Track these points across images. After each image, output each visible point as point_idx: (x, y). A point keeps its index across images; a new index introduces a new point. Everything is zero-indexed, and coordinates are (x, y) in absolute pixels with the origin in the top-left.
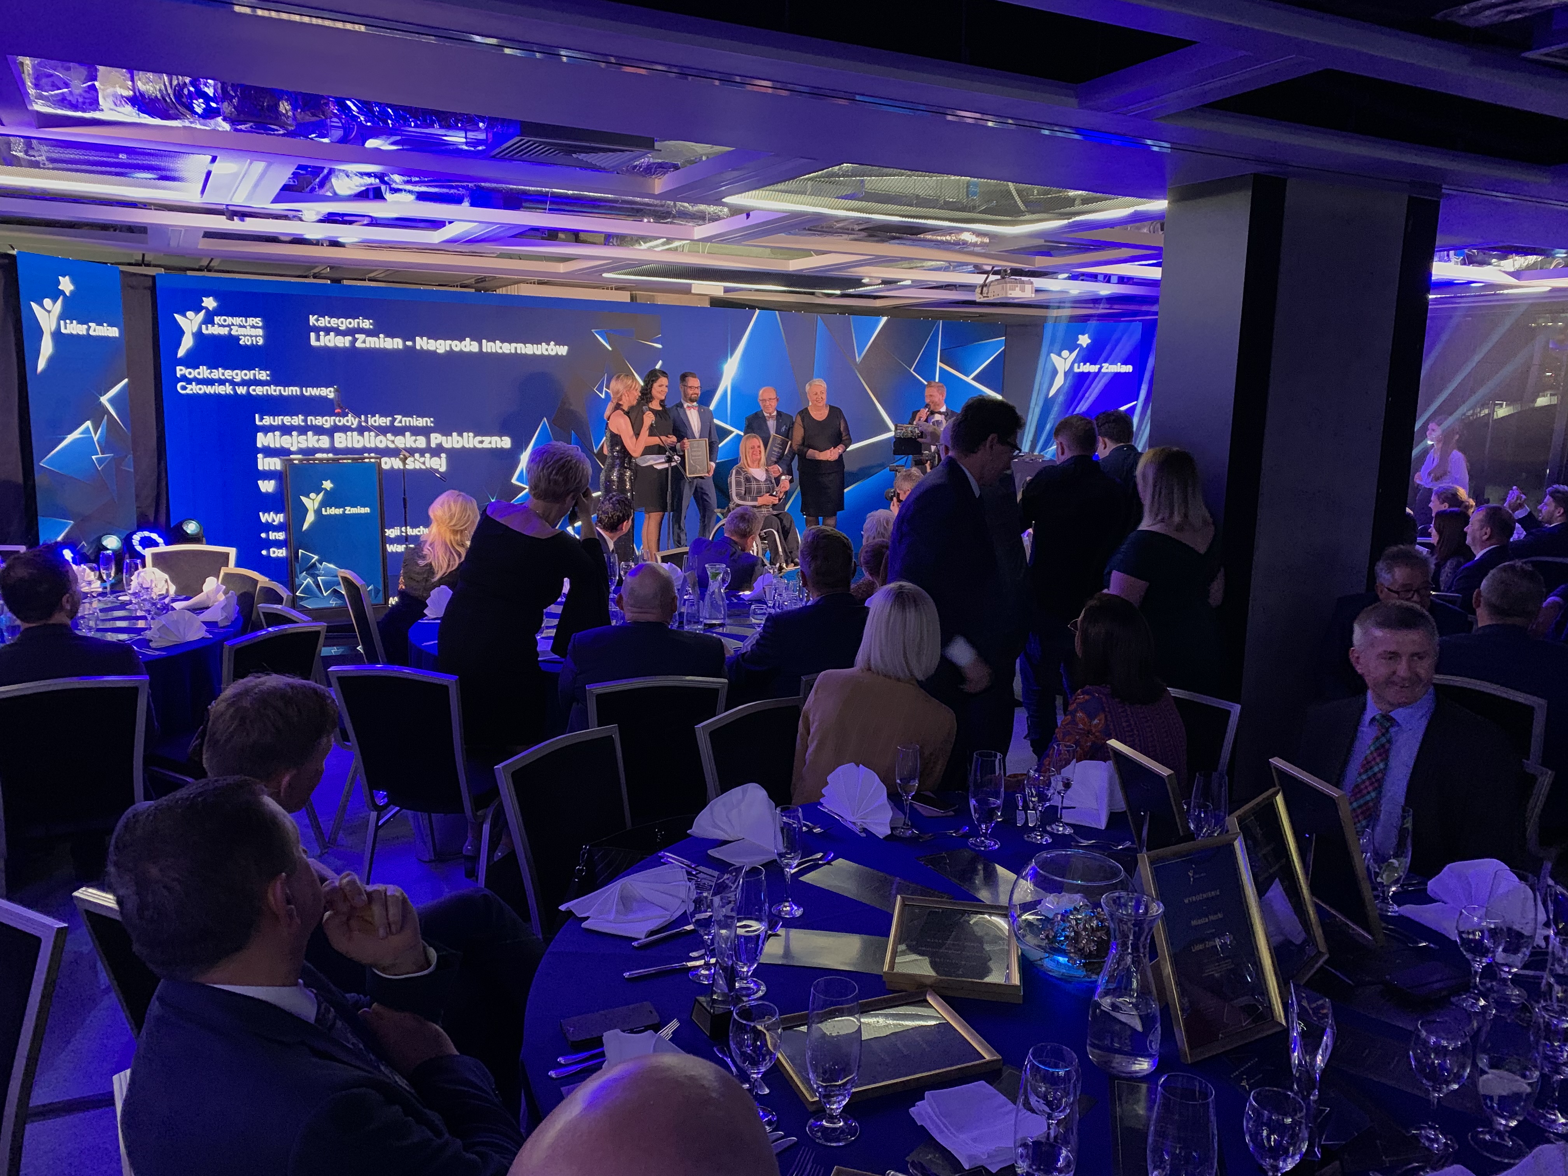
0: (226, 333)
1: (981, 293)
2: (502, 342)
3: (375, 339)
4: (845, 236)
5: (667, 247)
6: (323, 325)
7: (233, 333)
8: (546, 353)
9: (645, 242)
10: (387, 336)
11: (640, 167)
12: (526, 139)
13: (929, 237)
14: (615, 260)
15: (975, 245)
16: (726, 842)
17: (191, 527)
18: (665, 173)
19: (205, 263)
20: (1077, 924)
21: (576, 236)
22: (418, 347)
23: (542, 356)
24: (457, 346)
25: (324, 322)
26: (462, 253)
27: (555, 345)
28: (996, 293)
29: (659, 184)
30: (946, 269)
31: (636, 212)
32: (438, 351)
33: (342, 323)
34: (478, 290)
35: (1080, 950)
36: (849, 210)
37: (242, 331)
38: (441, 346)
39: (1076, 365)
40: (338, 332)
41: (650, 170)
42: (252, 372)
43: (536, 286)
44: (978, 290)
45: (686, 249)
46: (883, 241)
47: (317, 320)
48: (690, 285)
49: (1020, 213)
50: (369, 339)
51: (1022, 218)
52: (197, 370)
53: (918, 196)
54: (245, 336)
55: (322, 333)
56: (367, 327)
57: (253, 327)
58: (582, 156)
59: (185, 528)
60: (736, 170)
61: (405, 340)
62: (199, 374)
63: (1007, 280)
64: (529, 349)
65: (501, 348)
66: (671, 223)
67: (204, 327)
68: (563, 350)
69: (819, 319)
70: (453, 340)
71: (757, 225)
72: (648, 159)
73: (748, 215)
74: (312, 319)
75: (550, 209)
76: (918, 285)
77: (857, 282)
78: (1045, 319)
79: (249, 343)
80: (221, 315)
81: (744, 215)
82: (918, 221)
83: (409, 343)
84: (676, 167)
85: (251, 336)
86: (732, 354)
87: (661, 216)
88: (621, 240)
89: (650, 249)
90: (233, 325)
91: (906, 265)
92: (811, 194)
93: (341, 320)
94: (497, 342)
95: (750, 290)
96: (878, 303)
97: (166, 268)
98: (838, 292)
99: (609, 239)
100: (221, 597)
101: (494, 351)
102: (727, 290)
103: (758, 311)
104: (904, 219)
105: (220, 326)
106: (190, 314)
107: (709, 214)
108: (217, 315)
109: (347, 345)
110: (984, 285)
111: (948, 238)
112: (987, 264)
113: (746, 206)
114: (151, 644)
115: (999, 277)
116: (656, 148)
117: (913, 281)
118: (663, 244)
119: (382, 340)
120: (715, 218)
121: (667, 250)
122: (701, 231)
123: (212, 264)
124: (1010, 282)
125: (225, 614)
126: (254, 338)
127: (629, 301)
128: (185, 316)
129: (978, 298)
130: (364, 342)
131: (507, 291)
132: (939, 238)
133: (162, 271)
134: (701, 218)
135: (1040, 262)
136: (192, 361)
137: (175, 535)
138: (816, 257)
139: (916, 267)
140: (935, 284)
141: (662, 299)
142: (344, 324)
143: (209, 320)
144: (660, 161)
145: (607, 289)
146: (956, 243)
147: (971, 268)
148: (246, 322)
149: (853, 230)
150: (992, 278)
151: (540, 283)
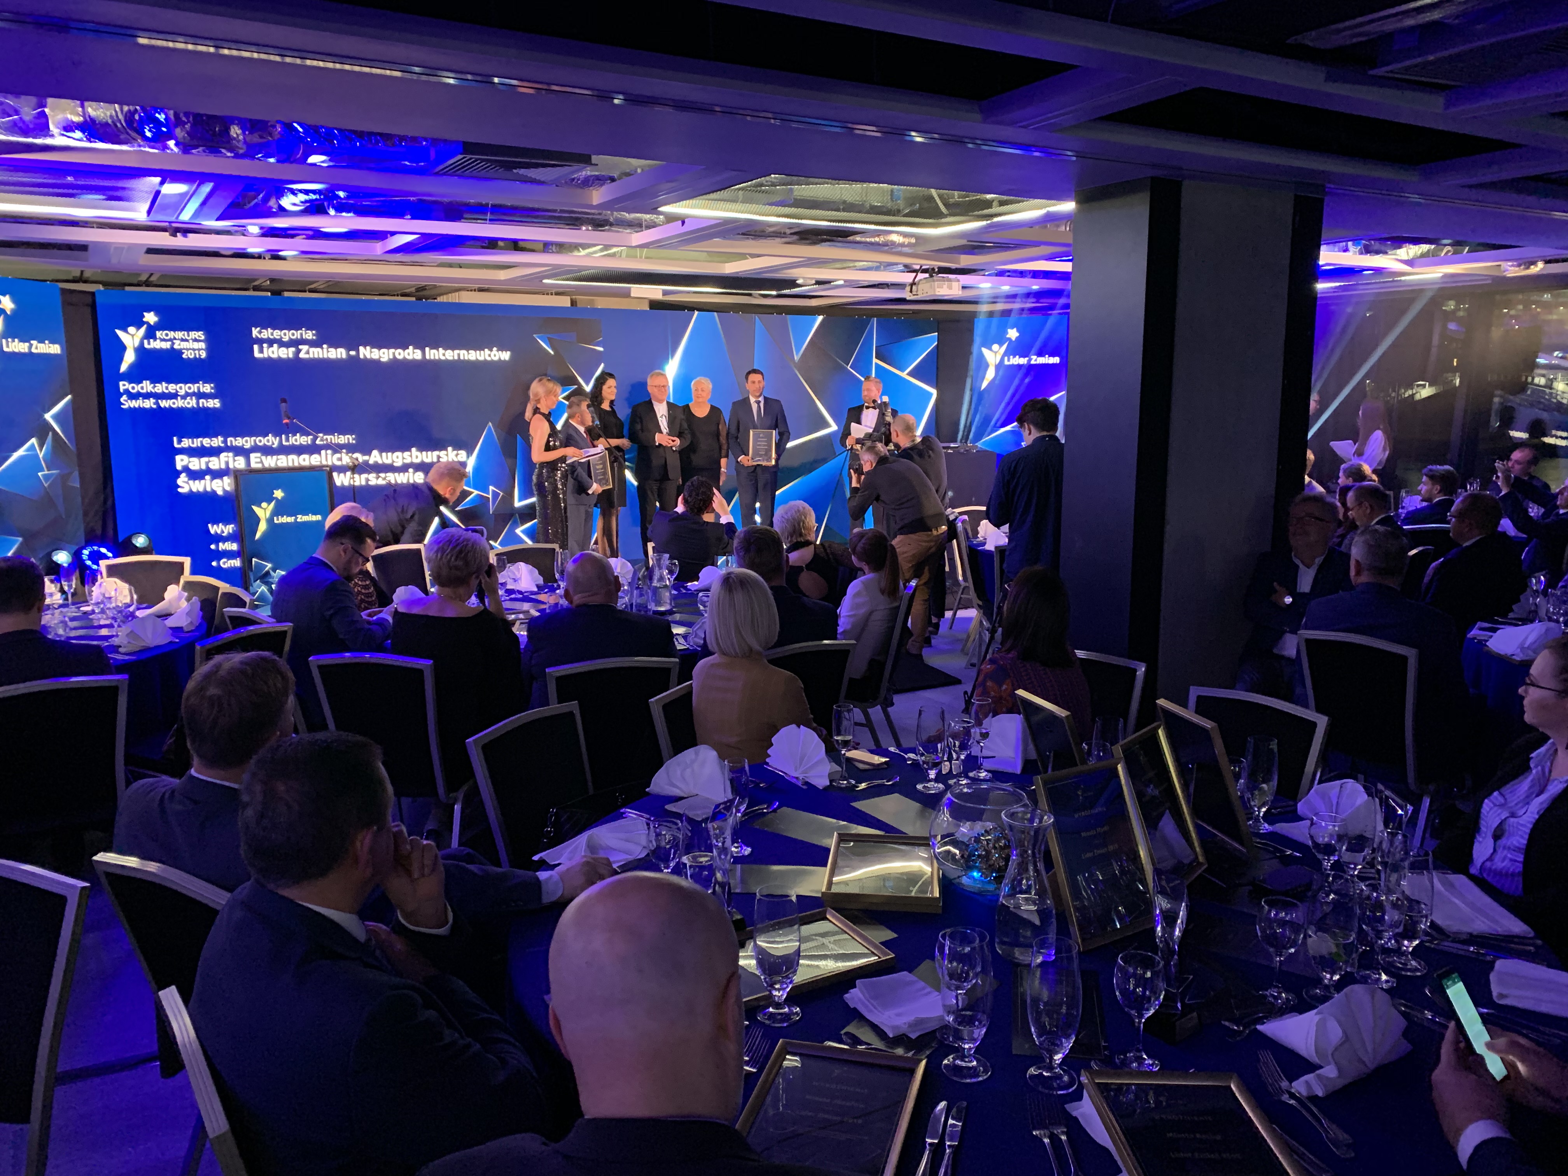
0: (169, 347)
1: (911, 291)
2: (445, 349)
3: (319, 349)
4: (778, 240)
5: (606, 253)
6: (266, 337)
7: (176, 347)
8: (489, 359)
9: (584, 249)
10: (330, 346)
11: (578, 180)
12: (469, 157)
13: (858, 238)
14: (555, 266)
15: (902, 245)
16: (682, 798)
17: (140, 541)
18: (602, 185)
19: (144, 278)
20: (988, 844)
21: (515, 245)
22: (362, 356)
23: (485, 362)
24: (401, 354)
25: (267, 334)
26: (402, 263)
27: (498, 351)
28: (925, 291)
29: (597, 196)
30: (877, 269)
31: (574, 221)
32: (382, 360)
33: (285, 334)
34: (419, 299)
35: (990, 866)
36: (779, 216)
37: (184, 345)
38: (384, 355)
39: (1006, 358)
40: (281, 344)
41: (587, 183)
42: (196, 385)
43: (477, 293)
44: (908, 288)
45: (624, 255)
46: (814, 243)
47: (260, 332)
48: (630, 288)
49: (941, 215)
50: (312, 350)
51: (943, 220)
52: (140, 385)
53: (844, 202)
54: (187, 350)
55: (265, 345)
56: (310, 338)
57: (195, 340)
58: (522, 171)
59: (134, 542)
60: (671, 181)
61: (349, 349)
62: (142, 388)
63: (935, 278)
64: (472, 355)
65: (444, 355)
66: (609, 230)
67: (146, 342)
68: (506, 356)
69: (758, 320)
70: (396, 348)
71: (692, 232)
72: (588, 172)
73: (683, 223)
74: (255, 332)
75: (490, 220)
76: (849, 284)
77: (793, 283)
78: (973, 315)
79: (192, 357)
80: (164, 330)
81: (680, 222)
82: (845, 225)
83: (353, 353)
84: (613, 179)
85: (194, 350)
86: (673, 356)
87: (599, 224)
88: (561, 247)
89: (588, 255)
90: (175, 339)
91: (838, 265)
92: (743, 202)
93: (284, 331)
94: (440, 349)
95: (688, 292)
96: (814, 303)
97: (105, 284)
98: (774, 293)
99: (547, 247)
100: (184, 604)
101: (437, 358)
102: (665, 293)
103: (696, 313)
104: (832, 224)
105: (164, 340)
106: (131, 329)
107: (646, 221)
108: (159, 330)
109: (291, 356)
110: (913, 284)
111: (877, 239)
112: (916, 263)
113: (681, 214)
114: (120, 650)
115: (927, 275)
116: (593, 162)
117: (845, 281)
118: (601, 250)
119: (325, 350)
120: (651, 226)
121: (604, 256)
122: (638, 238)
123: (152, 279)
124: (937, 281)
125: (189, 620)
126: (197, 352)
127: (569, 305)
128: (126, 331)
129: (909, 296)
130: (308, 353)
131: (448, 299)
132: (868, 240)
133: (101, 288)
134: (638, 226)
135: (965, 261)
136: (134, 375)
137: (125, 548)
138: (751, 260)
139: (849, 267)
140: (866, 284)
141: (602, 303)
142: (287, 335)
143: (150, 334)
144: (597, 173)
145: (548, 294)
146: (885, 244)
147: (901, 267)
148: (188, 336)
149: (785, 233)
150: (921, 276)
151: (481, 290)
